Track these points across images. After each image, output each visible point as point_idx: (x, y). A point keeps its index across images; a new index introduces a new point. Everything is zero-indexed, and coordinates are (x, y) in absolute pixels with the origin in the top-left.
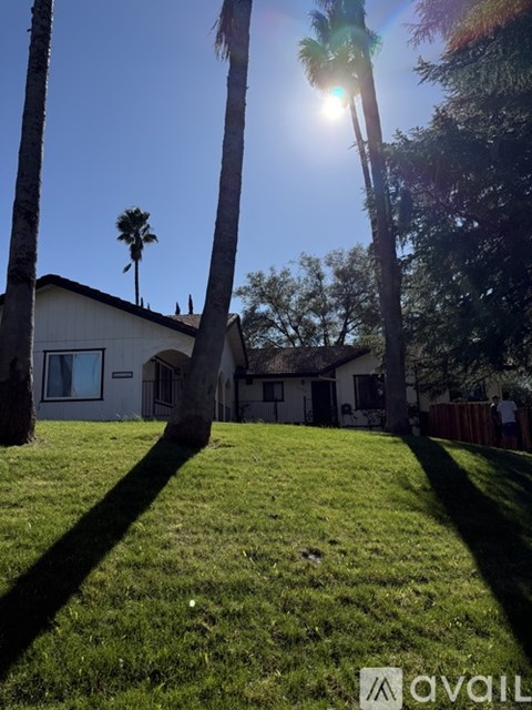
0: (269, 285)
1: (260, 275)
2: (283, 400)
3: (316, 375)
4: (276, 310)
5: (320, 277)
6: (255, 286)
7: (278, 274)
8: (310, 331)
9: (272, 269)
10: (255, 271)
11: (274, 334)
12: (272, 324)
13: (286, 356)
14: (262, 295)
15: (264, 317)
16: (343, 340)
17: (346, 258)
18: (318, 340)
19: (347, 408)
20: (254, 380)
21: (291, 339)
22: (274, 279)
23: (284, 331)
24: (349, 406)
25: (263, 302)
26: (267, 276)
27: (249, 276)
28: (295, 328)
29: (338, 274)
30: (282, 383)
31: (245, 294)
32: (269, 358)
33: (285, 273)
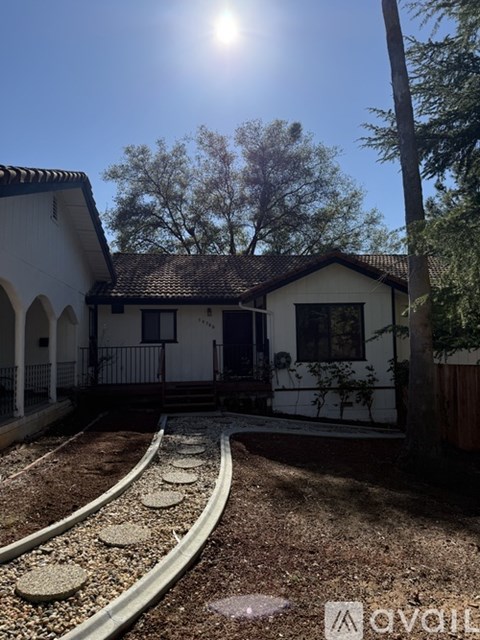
0: (156, 165)
1: (143, 151)
2: (175, 341)
3: (235, 301)
4: (165, 205)
5: (226, 159)
6: (137, 167)
7: (169, 151)
8: (211, 234)
9: (160, 143)
10: (138, 144)
11: (162, 237)
12: (160, 223)
13: (179, 268)
14: (147, 180)
15: (148, 211)
16: (253, 250)
17: (263, 134)
18: (222, 248)
19: (283, 360)
20: (126, 307)
21: (186, 245)
22: (164, 159)
23: (178, 234)
24: (287, 356)
25: (148, 192)
26: (154, 153)
27: (128, 151)
28: (191, 232)
29: (252, 156)
30: (174, 312)
31: (122, 177)
32: (152, 269)
33: (180, 150)
